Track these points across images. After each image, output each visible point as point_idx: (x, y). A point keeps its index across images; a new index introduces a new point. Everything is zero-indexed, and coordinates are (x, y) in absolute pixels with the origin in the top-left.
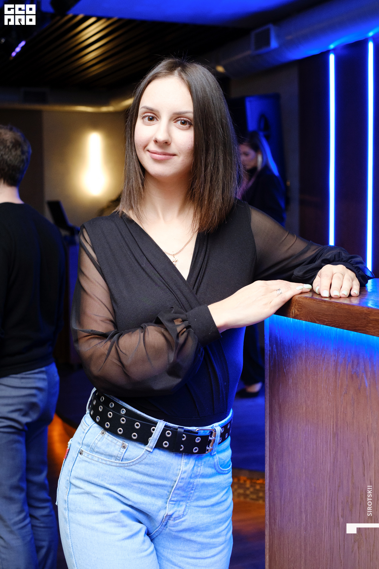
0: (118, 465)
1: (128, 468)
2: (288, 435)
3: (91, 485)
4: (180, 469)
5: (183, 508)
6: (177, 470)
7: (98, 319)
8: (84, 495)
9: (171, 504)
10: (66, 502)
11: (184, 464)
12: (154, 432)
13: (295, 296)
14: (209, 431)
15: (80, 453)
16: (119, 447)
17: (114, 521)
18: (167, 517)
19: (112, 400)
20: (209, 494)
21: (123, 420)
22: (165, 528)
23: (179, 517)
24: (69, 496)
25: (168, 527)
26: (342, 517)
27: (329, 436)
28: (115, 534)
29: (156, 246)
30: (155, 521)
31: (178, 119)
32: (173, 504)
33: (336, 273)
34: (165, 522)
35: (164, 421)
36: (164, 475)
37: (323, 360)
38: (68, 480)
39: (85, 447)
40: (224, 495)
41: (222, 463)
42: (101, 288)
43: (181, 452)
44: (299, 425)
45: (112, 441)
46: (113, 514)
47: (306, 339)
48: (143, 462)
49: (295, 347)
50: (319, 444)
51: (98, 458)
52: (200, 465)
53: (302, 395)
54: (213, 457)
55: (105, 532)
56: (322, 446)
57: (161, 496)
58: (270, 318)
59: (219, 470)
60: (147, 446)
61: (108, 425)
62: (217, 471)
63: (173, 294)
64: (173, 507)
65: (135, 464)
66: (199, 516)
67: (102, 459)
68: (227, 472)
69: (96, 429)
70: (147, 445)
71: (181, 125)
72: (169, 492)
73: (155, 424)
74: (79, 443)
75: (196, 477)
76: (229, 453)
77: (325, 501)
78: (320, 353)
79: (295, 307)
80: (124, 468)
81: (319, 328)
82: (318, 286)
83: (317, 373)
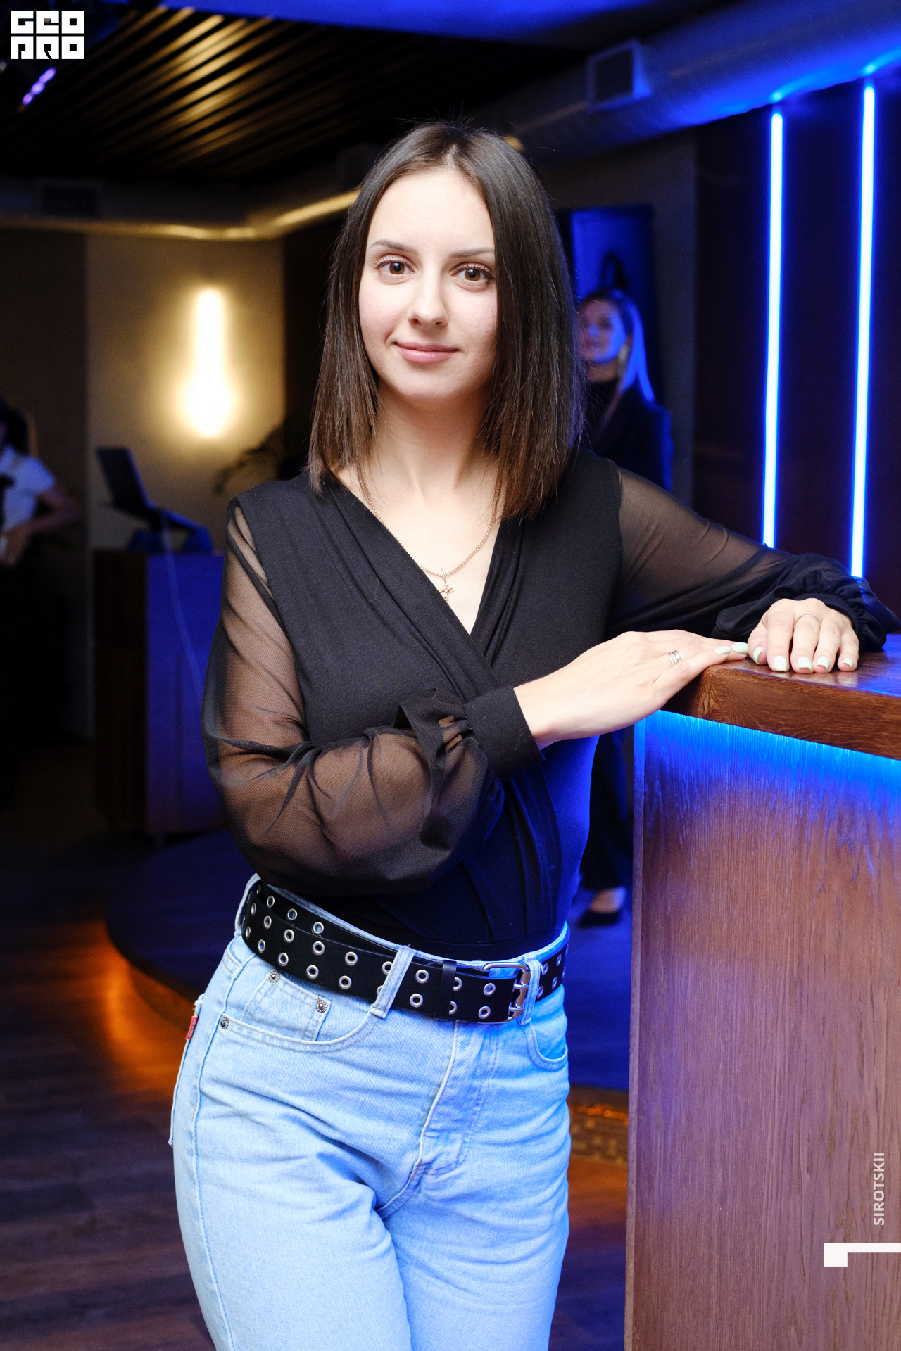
0: (308, 1048)
1: (330, 1055)
2: (686, 986)
3: (248, 1096)
4: (449, 1058)
5: (457, 1146)
6: (443, 1058)
7: (267, 717)
8: (232, 1120)
9: (431, 1137)
10: (192, 1137)
11: (459, 1044)
12: (389, 973)
13: (710, 668)
14: (514, 970)
15: (222, 1024)
16: (311, 1009)
17: (301, 1178)
18: (420, 1167)
19: (292, 903)
20: (516, 1115)
21: (319, 948)
22: (415, 1193)
23: (448, 1167)
24: (198, 1123)
25: (423, 1191)
26: (808, 1171)
27: (782, 989)
28: (304, 1208)
29: (404, 554)
30: (394, 1176)
31: (461, 267)
32: (433, 1137)
33: (801, 616)
34: (417, 1178)
35: (411, 949)
36: (414, 1071)
37: (772, 815)
38: (195, 1087)
39: (234, 1011)
40: (549, 1118)
41: (546, 1044)
42: (274, 646)
43: (452, 1019)
44: (711, 963)
45: (293, 996)
46: (298, 1162)
47: (731, 767)
48: (364, 1042)
49: (706, 785)
50: (756, 1007)
51: (263, 1033)
52: (494, 1047)
53: (721, 896)
54: (524, 1030)
55: (280, 1204)
56: (764, 1010)
57: (407, 1120)
58: (647, 721)
59: (539, 1061)
60: (374, 1004)
61: (284, 959)
62: (533, 1063)
63: (437, 665)
64: (435, 1145)
65: (348, 1047)
66: (494, 1166)
67: (272, 1037)
68: (556, 1066)
69: (258, 970)
70: (373, 1002)
71: (469, 281)
72: (424, 1110)
73: (391, 954)
74: (220, 1003)
75: (486, 1075)
76: (561, 1022)
77: (769, 1137)
78: (765, 799)
79: (709, 693)
80: (323, 1056)
81: (762, 743)
82: (760, 645)
83: (757, 844)
